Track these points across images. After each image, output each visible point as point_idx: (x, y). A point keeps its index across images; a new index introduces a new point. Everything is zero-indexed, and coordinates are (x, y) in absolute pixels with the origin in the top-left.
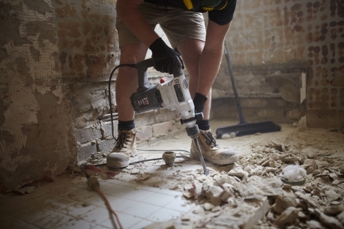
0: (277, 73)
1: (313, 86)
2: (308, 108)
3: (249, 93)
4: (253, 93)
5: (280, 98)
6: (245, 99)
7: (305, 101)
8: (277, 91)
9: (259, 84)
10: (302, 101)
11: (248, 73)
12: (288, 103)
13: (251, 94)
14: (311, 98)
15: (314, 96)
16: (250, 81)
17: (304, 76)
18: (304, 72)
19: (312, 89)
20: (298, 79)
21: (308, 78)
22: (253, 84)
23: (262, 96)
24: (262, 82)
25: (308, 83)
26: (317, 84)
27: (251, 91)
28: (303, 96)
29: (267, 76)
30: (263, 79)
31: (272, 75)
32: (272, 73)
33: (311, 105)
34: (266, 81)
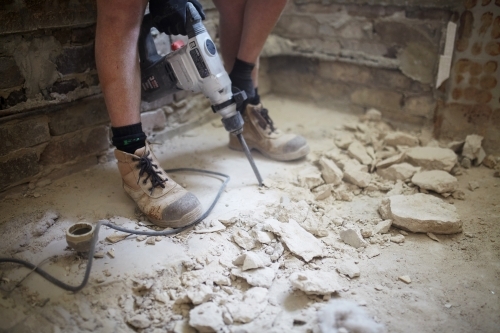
0: (397, 16)
1: (468, 54)
2: (450, 100)
3: (337, 50)
4: (346, 52)
5: (397, 71)
6: (329, 63)
7: (445, 83)
8: (392, 54)
9: (359, 35)
10: (439, 83)
11: (339, 10)
12: (413, 82)
13: (341, 56)
14: (460, 79)
15: (467, 76)
16: (343, 27)
17: (452, 29)
18: (455, 21)
19: (465, 61)
20: (439, 35)
21: (461, 34)
22: (348, 33)
23: (362, 61)
24: (365, 32)
25: (458, 46)
26: (477, 49)
27: (342, 47)
28: (443, 73)
29: (377, 21)
30: (368, 26)
31: (387, 19)
32: (387, 15)
33: (457, 94)
34: (374, 31)
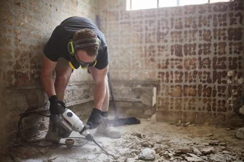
0: (139, 86)
1: (160, 96)
2: (157, 110)
3: (121, 97)
4: (124, 98)
5: (140, 102)
6: (118, 101)
7: (155, 105)
8: (138, 97)
9: (127, 92)
10: (153, 105)
11: (121, 85)
12: (146, 105)
13: (122, 99)
14: (159, 103)
15: (161, 102)
16: (122, 90)
17: (155, 89)
18: (156, 87)
19: (160, 98)
20: (151, 91)
21: (158, 90)
22: (124, 92)
23: (129, 100)
24: (129, 91)
25: (157, 93)
26: (162, 94)
27: (122, 96)
28: (154, 102)
29: (133, 88)
30: (130, 89)
31: (136, 87)
32: (136, 86)
33: (159, 107)
34: (132, 91)
